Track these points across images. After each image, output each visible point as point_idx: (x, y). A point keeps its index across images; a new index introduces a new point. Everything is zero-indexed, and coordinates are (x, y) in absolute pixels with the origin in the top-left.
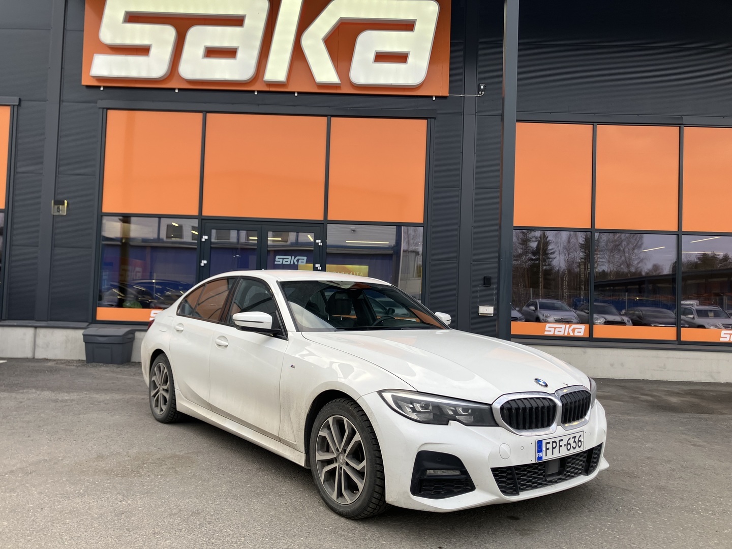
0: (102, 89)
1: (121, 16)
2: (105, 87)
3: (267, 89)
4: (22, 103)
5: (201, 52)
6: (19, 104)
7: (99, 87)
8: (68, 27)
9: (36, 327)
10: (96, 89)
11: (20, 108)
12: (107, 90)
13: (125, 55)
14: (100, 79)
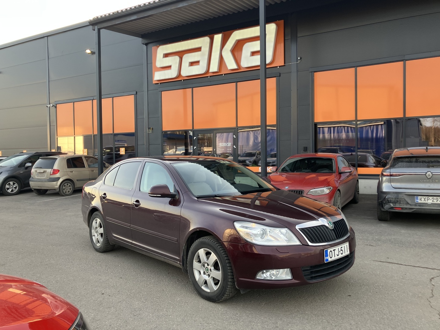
1: (162, 56)
2: (160, 83)
3: (212, 75)
4: (137, 93)
5: (188, 64)
6: (136, 94)
7: (159, 83)
8: (148, 63)
10: (158, 84)
11: (137, 95)
12: (161, 84)
13: (164, 70)
14: (158, 81)
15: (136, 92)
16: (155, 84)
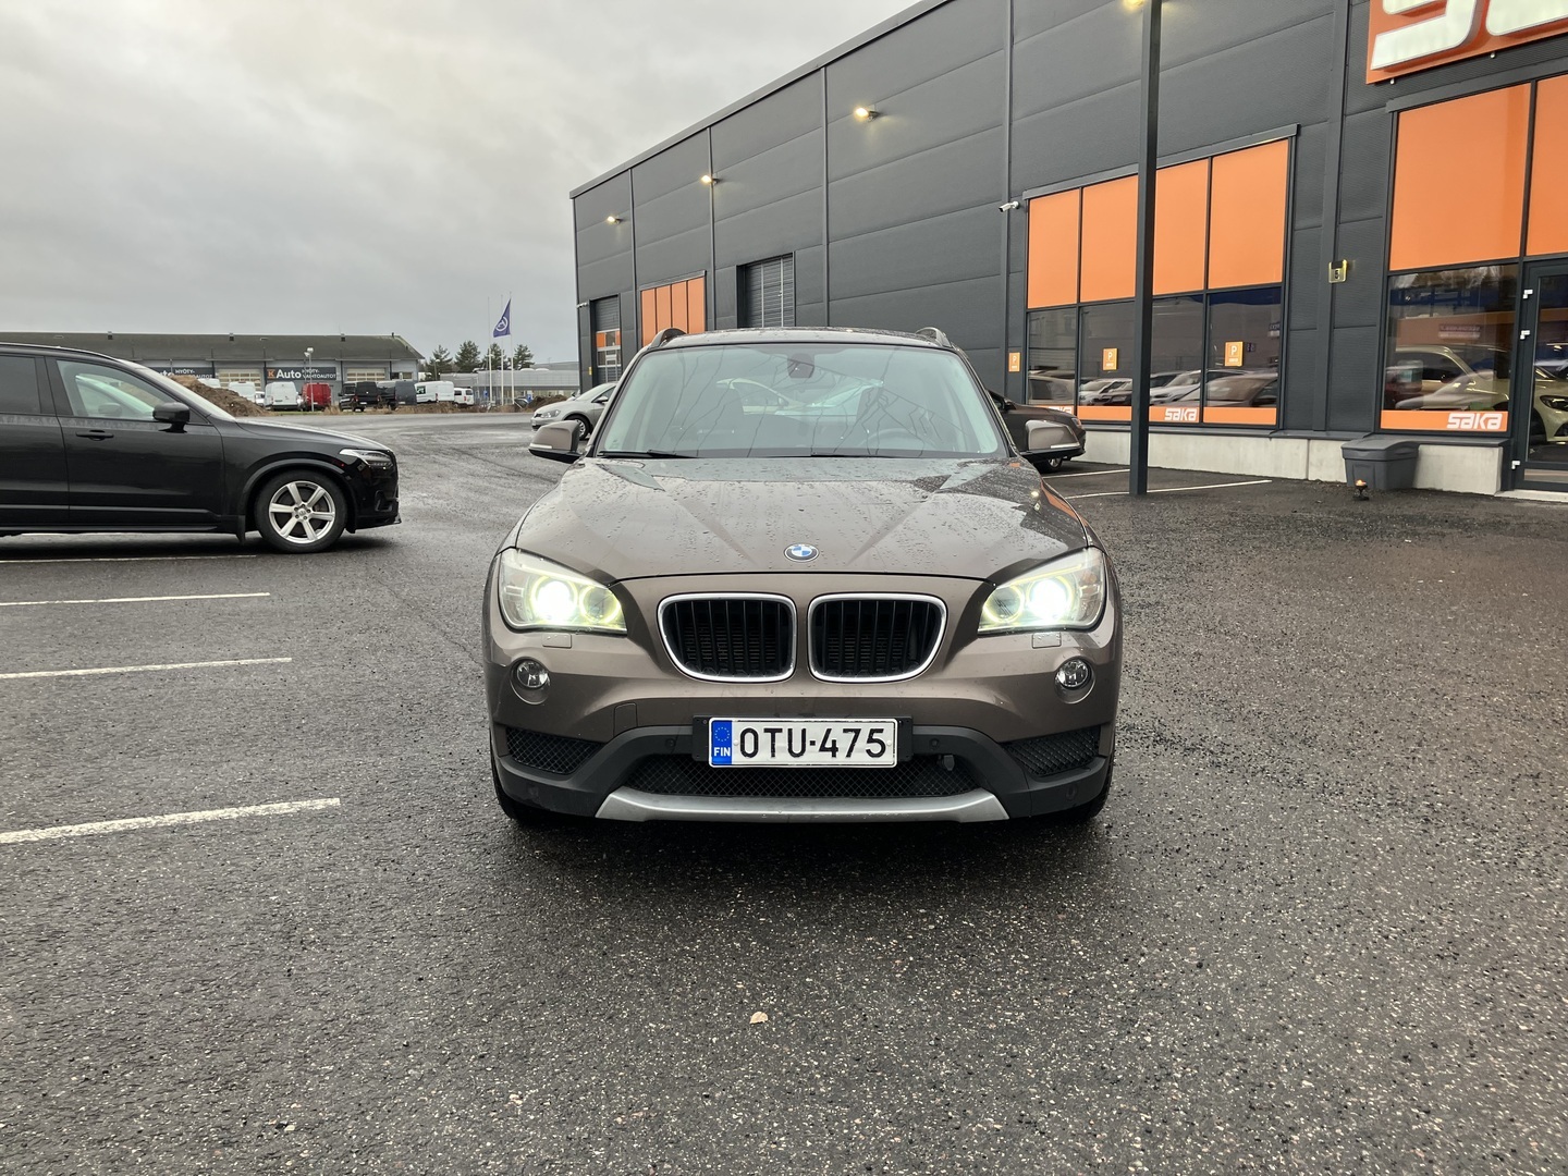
0: (1392, 82)
2: (1396, 79)
4: (1303, 129)
6: (1298, 134)
7: (1389, 80)
8: (1354, 2)
9: (1309, 439)
10: (1387, 86)
11: (1300, 138)
12: (1400, 82)
13: (1415, 22)
14: (1389, 69)
15: (1299, 127)
16: (1378, 83)
